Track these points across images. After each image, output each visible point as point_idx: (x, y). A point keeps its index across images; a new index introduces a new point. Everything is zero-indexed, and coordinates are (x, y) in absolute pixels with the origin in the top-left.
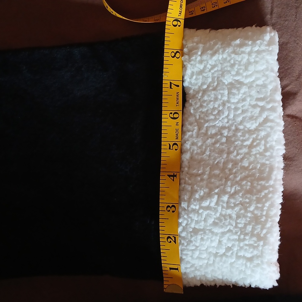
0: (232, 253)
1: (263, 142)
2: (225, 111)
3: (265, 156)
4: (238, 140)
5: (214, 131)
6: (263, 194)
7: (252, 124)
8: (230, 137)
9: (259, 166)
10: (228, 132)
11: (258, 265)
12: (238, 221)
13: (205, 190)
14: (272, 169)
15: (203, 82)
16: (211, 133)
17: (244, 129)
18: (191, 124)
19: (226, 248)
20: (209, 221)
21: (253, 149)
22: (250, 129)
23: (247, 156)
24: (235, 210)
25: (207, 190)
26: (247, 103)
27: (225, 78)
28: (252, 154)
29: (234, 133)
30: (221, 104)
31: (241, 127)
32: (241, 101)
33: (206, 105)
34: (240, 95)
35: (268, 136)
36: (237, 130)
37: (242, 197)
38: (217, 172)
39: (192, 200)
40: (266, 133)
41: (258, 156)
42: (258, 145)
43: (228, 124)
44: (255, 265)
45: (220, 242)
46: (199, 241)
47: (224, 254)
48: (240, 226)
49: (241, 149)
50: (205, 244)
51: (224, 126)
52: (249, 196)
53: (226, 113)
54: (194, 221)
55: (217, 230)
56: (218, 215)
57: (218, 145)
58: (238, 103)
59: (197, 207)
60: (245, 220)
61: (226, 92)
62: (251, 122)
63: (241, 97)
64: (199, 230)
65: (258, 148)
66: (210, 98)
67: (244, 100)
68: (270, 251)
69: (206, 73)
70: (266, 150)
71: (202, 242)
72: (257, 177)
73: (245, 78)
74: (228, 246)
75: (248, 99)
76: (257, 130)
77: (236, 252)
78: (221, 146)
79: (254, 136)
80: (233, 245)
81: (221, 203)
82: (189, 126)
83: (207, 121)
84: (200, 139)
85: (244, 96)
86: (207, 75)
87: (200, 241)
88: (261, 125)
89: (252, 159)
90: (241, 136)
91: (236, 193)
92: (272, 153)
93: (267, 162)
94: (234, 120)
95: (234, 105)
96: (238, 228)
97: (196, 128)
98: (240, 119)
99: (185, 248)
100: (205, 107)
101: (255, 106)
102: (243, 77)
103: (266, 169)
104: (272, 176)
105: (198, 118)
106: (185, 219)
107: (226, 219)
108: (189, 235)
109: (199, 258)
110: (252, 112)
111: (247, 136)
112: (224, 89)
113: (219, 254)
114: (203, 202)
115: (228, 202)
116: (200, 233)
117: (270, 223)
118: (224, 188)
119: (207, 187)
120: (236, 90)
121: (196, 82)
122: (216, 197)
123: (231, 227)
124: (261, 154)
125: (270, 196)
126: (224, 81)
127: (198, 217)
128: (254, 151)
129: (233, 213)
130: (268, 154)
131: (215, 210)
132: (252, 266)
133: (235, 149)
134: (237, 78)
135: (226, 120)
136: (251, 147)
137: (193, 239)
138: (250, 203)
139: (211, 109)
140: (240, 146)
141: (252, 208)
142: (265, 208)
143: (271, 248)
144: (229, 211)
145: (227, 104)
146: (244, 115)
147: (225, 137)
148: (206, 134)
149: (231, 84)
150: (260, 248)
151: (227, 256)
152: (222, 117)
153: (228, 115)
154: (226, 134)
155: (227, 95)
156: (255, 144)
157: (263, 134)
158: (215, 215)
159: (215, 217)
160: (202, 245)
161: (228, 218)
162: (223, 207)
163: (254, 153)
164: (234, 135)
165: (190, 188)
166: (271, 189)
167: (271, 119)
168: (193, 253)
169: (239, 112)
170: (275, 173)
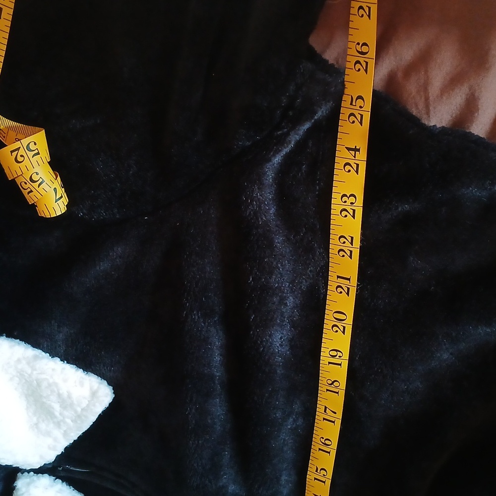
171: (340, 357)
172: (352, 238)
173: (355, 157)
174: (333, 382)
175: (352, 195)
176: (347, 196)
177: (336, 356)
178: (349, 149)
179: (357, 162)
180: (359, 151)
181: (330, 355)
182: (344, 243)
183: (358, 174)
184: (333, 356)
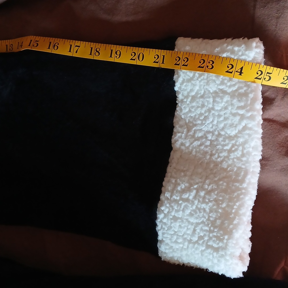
0: (203, 242)
1: (241, 148)
2: (210, 117)
3: (242, 161)
4: (219, 144)
5: (200, 135)
6: (236, 194)
7: (232, 131)
8: (213, 140)
9: (235, 169)
10: (212, 136)
11: (222, 256)
12: (210, 215)
13: (186, 185)
14: (246, 173)
15: (191, 88)
16: (198, 136)
17: (225, 135)
18: (181, 127)
19: (198, 236)
20: (186, 212)
21: (231, 153)
22: (230, 135)
23: (226, 159)
24: (209, 205)
25: (187, 185)
26: (228, 111)
27: (210, 86)
28: (231, 158)
29: (216, 137)
30: (207, 110)
31: (223, 133)
32: (223, 109)
33: (194, 111)
34: (223, 103)
35: (246, 142)
36: (219, 135)
37: (217, 195)
38: (200, 170)
39: (175, 191)
40: (244, 140)
41: (235, 160)
42: (236, 150)
43: (212, 129)
44: (220, 255)
45: (194, 230)
46: (177, 228)
47: (197, 242)
48: (211, 219)
49: (221, 152)
50: (182, 231)
51: (208, 130)
52: (223, 194)
53: (211, 120)
54: (174, 210)
55: (192, 220)
56: (194, 207)
57: (202, 147)
58: (221, 110)
59: (178, 198)
60: (216, 215)
61: (211, 100)
62: (231, 129)
63: (224, 105)
64: (178, 218)
65: (236, 153)
66: (198, 105)
67: (226, 108)
68: (233, 245)
69: (195, 80)
70: (243, 155)
71: (180, 229)
72: (233, 179)
73: (229, 88)
74: (201, 235)
75: (230, 108)
76: (236, 136)
77: (206, 241)
78: (205, 148)
79: (233, 142)
80: (205, 235)
81: (198, 198)
82: (179, 129)
83: (196, 125)
84: (188, 141)
85: (226, 104)
86: (195, 83)
87: (179, 228)
88: (240, 132)
89: (230, 162)
90: (222, 141)
91: (212, 190)
92: (248, 159)
93: (243, 167)
94: (217, 126)
95: (218, 112)
96: (210, 220)
97: (185, 130)
98: (222, 125)
99: (166, 232)
100: (194, 112)
101: (234, 115)
102: (227, 86)
103: (241, 173)
104: (245, 179)
105: (187, 122)
106: (167, 207)
107: (200, 212)
108: (169, 222)
109: (176, 242)
110: (232, 120)
111: (227, 141)
112: (209, 97)
113: (192, 241)
114: (183, 195)
115: (204, 198)
116: (179, 220)
117: (237, 221)
118: (203, 185)
119: (188, 182)
120: (219, 98)
121: (185, 88)
122: (195, 191)
123: (204, 219)
124: (238, 158)
125: (242, 196)
126: (210, 89)
127: (177, 207)
128: (232, 156)
129: (206, 207)
130: (244, 159)
131: (193, 203)
132: (217, 256)
133: (216, 152)
134: (221, 87)
135: (211, 126)
136: (230, 151)
137: (172, 225)
138: (223, 201)
139: (198, 114)
140: (221, 150)
141: (224, 205)
142: (235, 207)
143: (234, 242)
144: (204, 206)
145: (212, 111)
146: (226, 122)
147: (209, 140)
148: (193, 136)
149: (215, 92)
150: (225, 241)
151: (199, 244)
152: (208, 122)
153: (213, 121)
154: (210, 138)
155: (212, 103)
156: (233, 149)
157: (241, 140)
158: (191, 207)
159: (191, 208)
160: (179, 231)
161: (202, 211)
162: (199, 201)
163: (232, 157)
164: (217, 140)
165: (174, 181)
166: (243, 191)
167: (250, 127)
168: (172, 237)
169: (222, 119)
170: (249, 177)
171: (116, 57)
172: (187, 66)
173: (237, 72)
174: (98, 52)
175: (213, 67)
176: (212, 64)
177: (117, 55)
178: (242, 68)
179: (233, 73)
180: (240, 75)
181: (117, 51)
182: (184, 61)
183: (226, 72)
184: (116, 53)
